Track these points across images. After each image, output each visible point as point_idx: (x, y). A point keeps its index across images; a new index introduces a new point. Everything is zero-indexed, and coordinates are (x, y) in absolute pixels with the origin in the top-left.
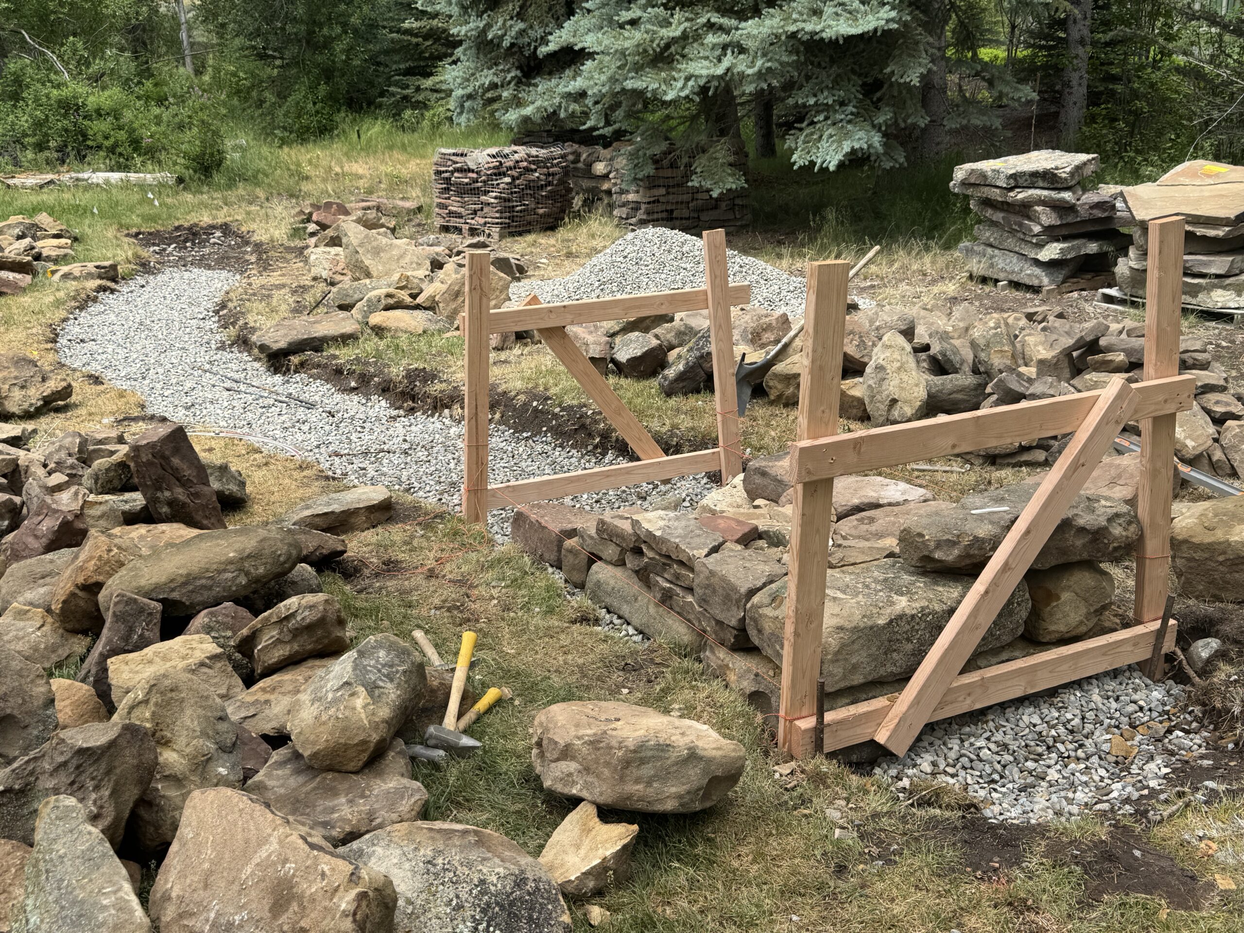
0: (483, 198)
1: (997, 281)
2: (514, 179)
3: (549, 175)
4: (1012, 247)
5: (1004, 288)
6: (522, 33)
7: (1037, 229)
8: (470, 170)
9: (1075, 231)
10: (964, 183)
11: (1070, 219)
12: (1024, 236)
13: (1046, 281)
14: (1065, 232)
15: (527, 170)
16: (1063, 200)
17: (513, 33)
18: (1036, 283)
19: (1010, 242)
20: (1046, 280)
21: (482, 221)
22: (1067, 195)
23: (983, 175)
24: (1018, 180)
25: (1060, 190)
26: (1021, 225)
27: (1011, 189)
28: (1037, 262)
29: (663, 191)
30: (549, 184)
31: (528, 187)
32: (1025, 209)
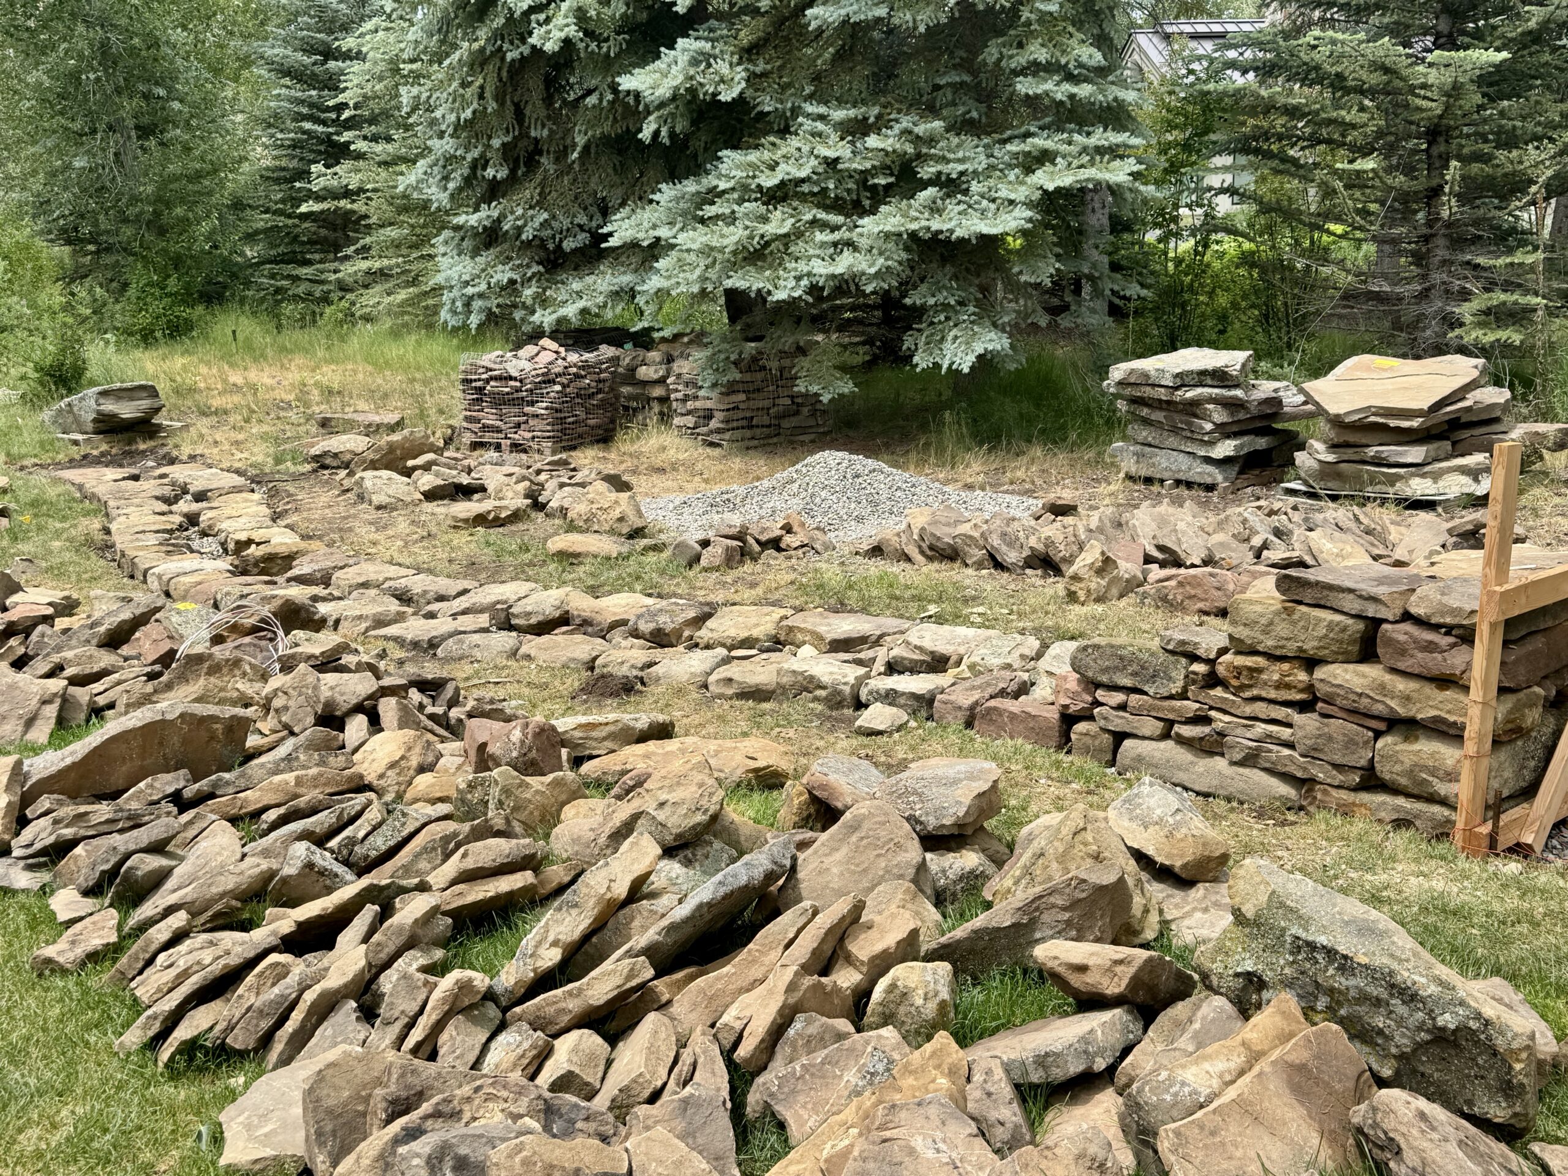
0: (528, 409)
1: (1162, 481)
2: (564, 386)
3: (599, 381)
4: (1175, 445)
5: (1171, 487)
6: (545, 224)
7: (1209, 427)
8: (511, 378)
9: (1244, 427)
10: (1120, 383)
11: (1242, 416)
12: (1193, 436)
13: (1219, 478)
14: (1235, 429)
15: (577, 376)
16: (1236, 398)
17: (537, 225)
18: (1209, 480)
19: (1172, 441)
20: (1217, 476)
21: (529, 435)
22: (1239, 393)
23: (1146, 375)
24: (1184, 380)
25: (1229, 387)
26: (1190, 424)
27: (1177, 388)
28: (1208, 460)
29: (742, 397)
30: (599, 391)
31: (578, 395)
32: (1193, 408)
